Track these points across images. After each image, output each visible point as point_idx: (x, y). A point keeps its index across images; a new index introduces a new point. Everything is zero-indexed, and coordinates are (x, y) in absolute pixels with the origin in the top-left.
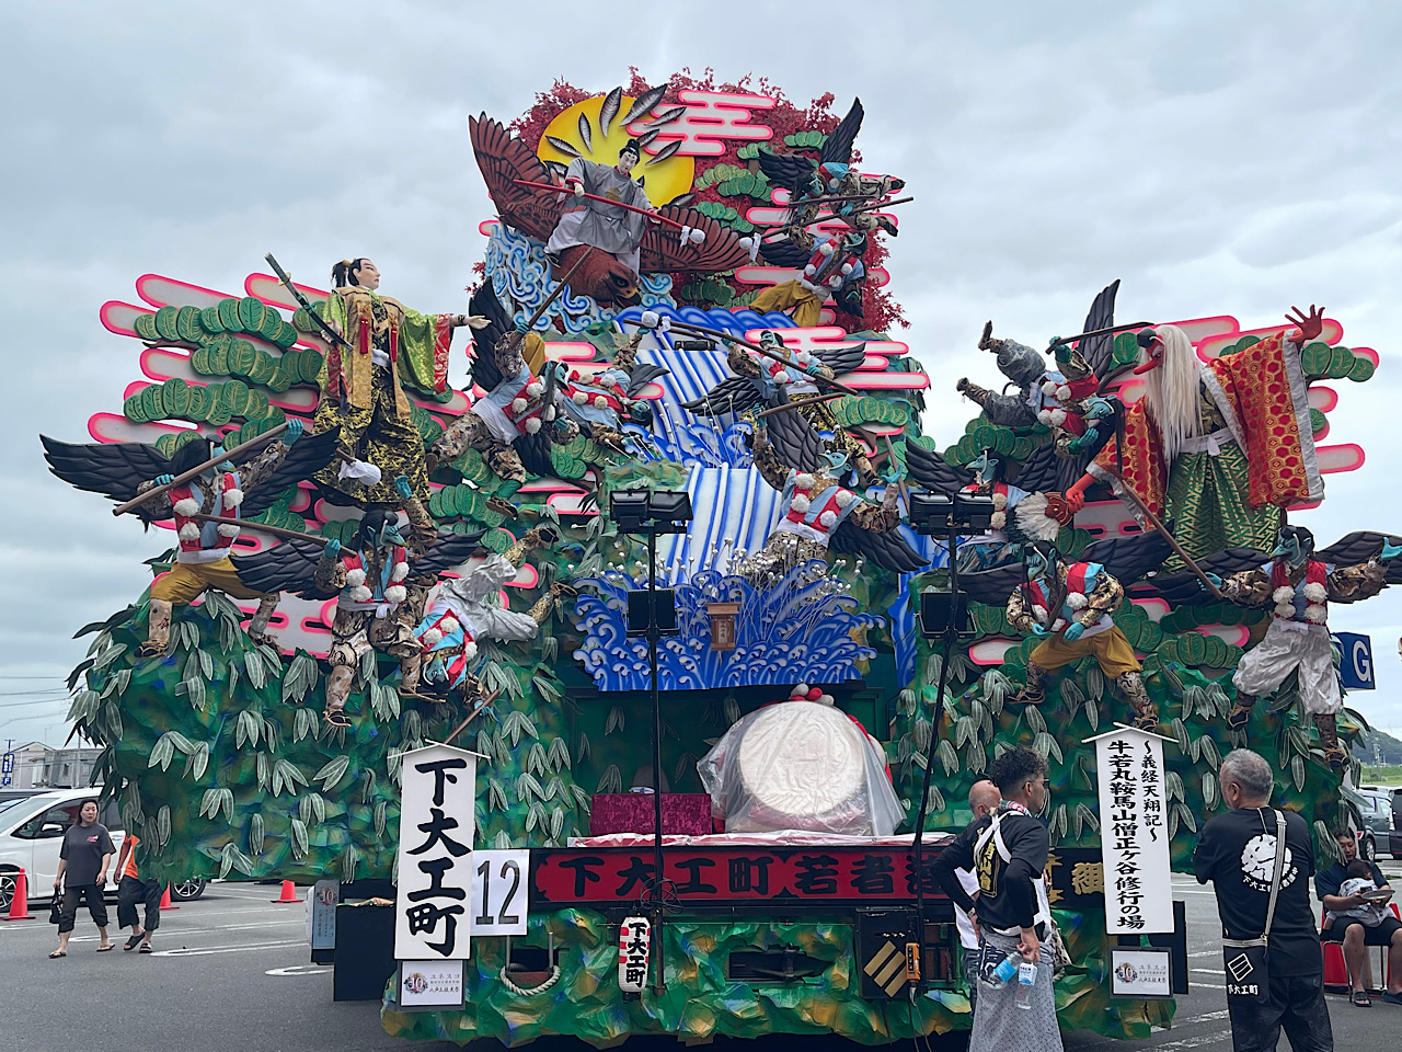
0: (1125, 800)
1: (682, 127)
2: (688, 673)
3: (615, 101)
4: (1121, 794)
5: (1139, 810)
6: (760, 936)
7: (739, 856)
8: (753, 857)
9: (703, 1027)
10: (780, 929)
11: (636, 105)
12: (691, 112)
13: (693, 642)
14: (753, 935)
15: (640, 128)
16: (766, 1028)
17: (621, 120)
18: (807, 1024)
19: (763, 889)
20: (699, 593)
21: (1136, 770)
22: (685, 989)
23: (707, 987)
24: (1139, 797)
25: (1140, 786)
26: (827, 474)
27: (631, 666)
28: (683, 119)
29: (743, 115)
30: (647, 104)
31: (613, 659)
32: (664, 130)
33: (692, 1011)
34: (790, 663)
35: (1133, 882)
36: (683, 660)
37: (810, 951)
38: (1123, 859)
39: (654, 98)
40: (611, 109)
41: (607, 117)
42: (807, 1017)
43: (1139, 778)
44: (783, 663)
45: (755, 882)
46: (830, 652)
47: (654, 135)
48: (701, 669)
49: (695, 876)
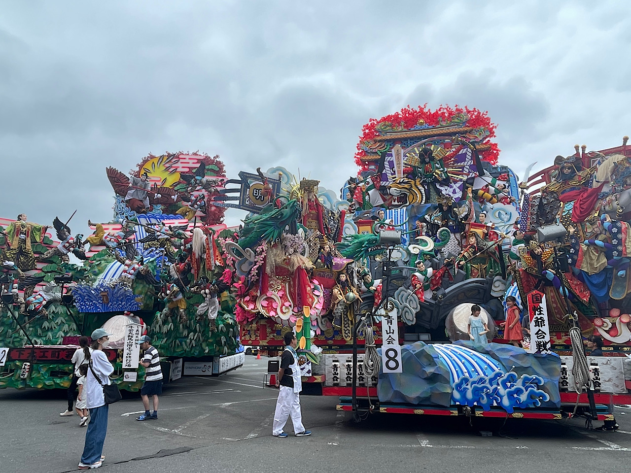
0: (131, 339)
1: (179, 164)
2: (99, 308)
3: (162, 158)
4: (130, 338)
5: (134, 341)
6: (57, 367)
7: (53, 350)
8: (57, 350)
9: (40, 386)
10: (61, 366)
11: (167, 159)
12: (181, 161)
13: (99, 301)
14: (56, 367)
15: (168, 165)
16: (54, 387)
17: (163, 163)
18: (62, 386)
19: (58, 358)
20: (99, 290)
21: (134, 332)
22: (39, 378)
23: (43, 378)
24: (134, 338)
25: (135, 336)
26: (135, 261)
27: (86, 307)
28: (179, 162)
29: (196, 161)
30: (170, 159)
31: (82, 305)
32: (173, 166)
33: (38, 383)
34: (122, 306)
35: (130, 357)
36: (98, 305)
37: (67, 371)
38: (129, 352)
39: (172, 157)
40: (161, 160)
41: (159, 163)
42: (62, 385)
43: (135, 334)
44: (121, 306)
45: (57, 355)
46: (131, 304)
47: (171, 167)
48: (102, 307)
49: (44, 354)
